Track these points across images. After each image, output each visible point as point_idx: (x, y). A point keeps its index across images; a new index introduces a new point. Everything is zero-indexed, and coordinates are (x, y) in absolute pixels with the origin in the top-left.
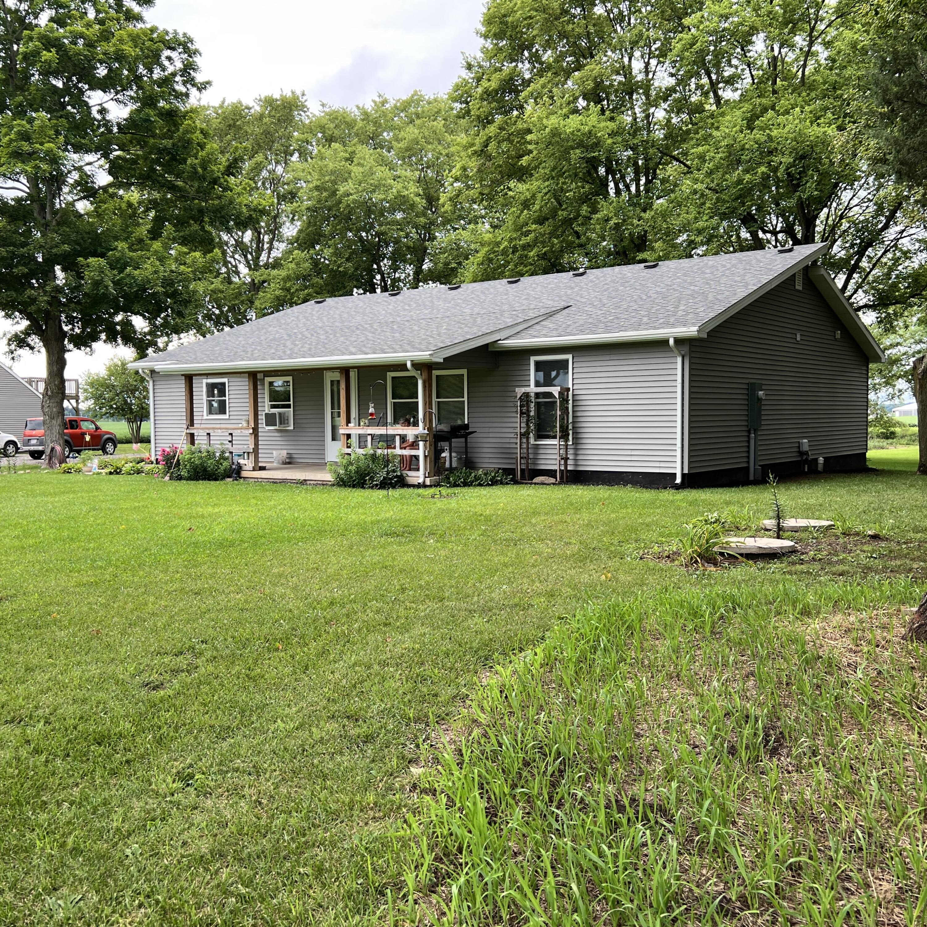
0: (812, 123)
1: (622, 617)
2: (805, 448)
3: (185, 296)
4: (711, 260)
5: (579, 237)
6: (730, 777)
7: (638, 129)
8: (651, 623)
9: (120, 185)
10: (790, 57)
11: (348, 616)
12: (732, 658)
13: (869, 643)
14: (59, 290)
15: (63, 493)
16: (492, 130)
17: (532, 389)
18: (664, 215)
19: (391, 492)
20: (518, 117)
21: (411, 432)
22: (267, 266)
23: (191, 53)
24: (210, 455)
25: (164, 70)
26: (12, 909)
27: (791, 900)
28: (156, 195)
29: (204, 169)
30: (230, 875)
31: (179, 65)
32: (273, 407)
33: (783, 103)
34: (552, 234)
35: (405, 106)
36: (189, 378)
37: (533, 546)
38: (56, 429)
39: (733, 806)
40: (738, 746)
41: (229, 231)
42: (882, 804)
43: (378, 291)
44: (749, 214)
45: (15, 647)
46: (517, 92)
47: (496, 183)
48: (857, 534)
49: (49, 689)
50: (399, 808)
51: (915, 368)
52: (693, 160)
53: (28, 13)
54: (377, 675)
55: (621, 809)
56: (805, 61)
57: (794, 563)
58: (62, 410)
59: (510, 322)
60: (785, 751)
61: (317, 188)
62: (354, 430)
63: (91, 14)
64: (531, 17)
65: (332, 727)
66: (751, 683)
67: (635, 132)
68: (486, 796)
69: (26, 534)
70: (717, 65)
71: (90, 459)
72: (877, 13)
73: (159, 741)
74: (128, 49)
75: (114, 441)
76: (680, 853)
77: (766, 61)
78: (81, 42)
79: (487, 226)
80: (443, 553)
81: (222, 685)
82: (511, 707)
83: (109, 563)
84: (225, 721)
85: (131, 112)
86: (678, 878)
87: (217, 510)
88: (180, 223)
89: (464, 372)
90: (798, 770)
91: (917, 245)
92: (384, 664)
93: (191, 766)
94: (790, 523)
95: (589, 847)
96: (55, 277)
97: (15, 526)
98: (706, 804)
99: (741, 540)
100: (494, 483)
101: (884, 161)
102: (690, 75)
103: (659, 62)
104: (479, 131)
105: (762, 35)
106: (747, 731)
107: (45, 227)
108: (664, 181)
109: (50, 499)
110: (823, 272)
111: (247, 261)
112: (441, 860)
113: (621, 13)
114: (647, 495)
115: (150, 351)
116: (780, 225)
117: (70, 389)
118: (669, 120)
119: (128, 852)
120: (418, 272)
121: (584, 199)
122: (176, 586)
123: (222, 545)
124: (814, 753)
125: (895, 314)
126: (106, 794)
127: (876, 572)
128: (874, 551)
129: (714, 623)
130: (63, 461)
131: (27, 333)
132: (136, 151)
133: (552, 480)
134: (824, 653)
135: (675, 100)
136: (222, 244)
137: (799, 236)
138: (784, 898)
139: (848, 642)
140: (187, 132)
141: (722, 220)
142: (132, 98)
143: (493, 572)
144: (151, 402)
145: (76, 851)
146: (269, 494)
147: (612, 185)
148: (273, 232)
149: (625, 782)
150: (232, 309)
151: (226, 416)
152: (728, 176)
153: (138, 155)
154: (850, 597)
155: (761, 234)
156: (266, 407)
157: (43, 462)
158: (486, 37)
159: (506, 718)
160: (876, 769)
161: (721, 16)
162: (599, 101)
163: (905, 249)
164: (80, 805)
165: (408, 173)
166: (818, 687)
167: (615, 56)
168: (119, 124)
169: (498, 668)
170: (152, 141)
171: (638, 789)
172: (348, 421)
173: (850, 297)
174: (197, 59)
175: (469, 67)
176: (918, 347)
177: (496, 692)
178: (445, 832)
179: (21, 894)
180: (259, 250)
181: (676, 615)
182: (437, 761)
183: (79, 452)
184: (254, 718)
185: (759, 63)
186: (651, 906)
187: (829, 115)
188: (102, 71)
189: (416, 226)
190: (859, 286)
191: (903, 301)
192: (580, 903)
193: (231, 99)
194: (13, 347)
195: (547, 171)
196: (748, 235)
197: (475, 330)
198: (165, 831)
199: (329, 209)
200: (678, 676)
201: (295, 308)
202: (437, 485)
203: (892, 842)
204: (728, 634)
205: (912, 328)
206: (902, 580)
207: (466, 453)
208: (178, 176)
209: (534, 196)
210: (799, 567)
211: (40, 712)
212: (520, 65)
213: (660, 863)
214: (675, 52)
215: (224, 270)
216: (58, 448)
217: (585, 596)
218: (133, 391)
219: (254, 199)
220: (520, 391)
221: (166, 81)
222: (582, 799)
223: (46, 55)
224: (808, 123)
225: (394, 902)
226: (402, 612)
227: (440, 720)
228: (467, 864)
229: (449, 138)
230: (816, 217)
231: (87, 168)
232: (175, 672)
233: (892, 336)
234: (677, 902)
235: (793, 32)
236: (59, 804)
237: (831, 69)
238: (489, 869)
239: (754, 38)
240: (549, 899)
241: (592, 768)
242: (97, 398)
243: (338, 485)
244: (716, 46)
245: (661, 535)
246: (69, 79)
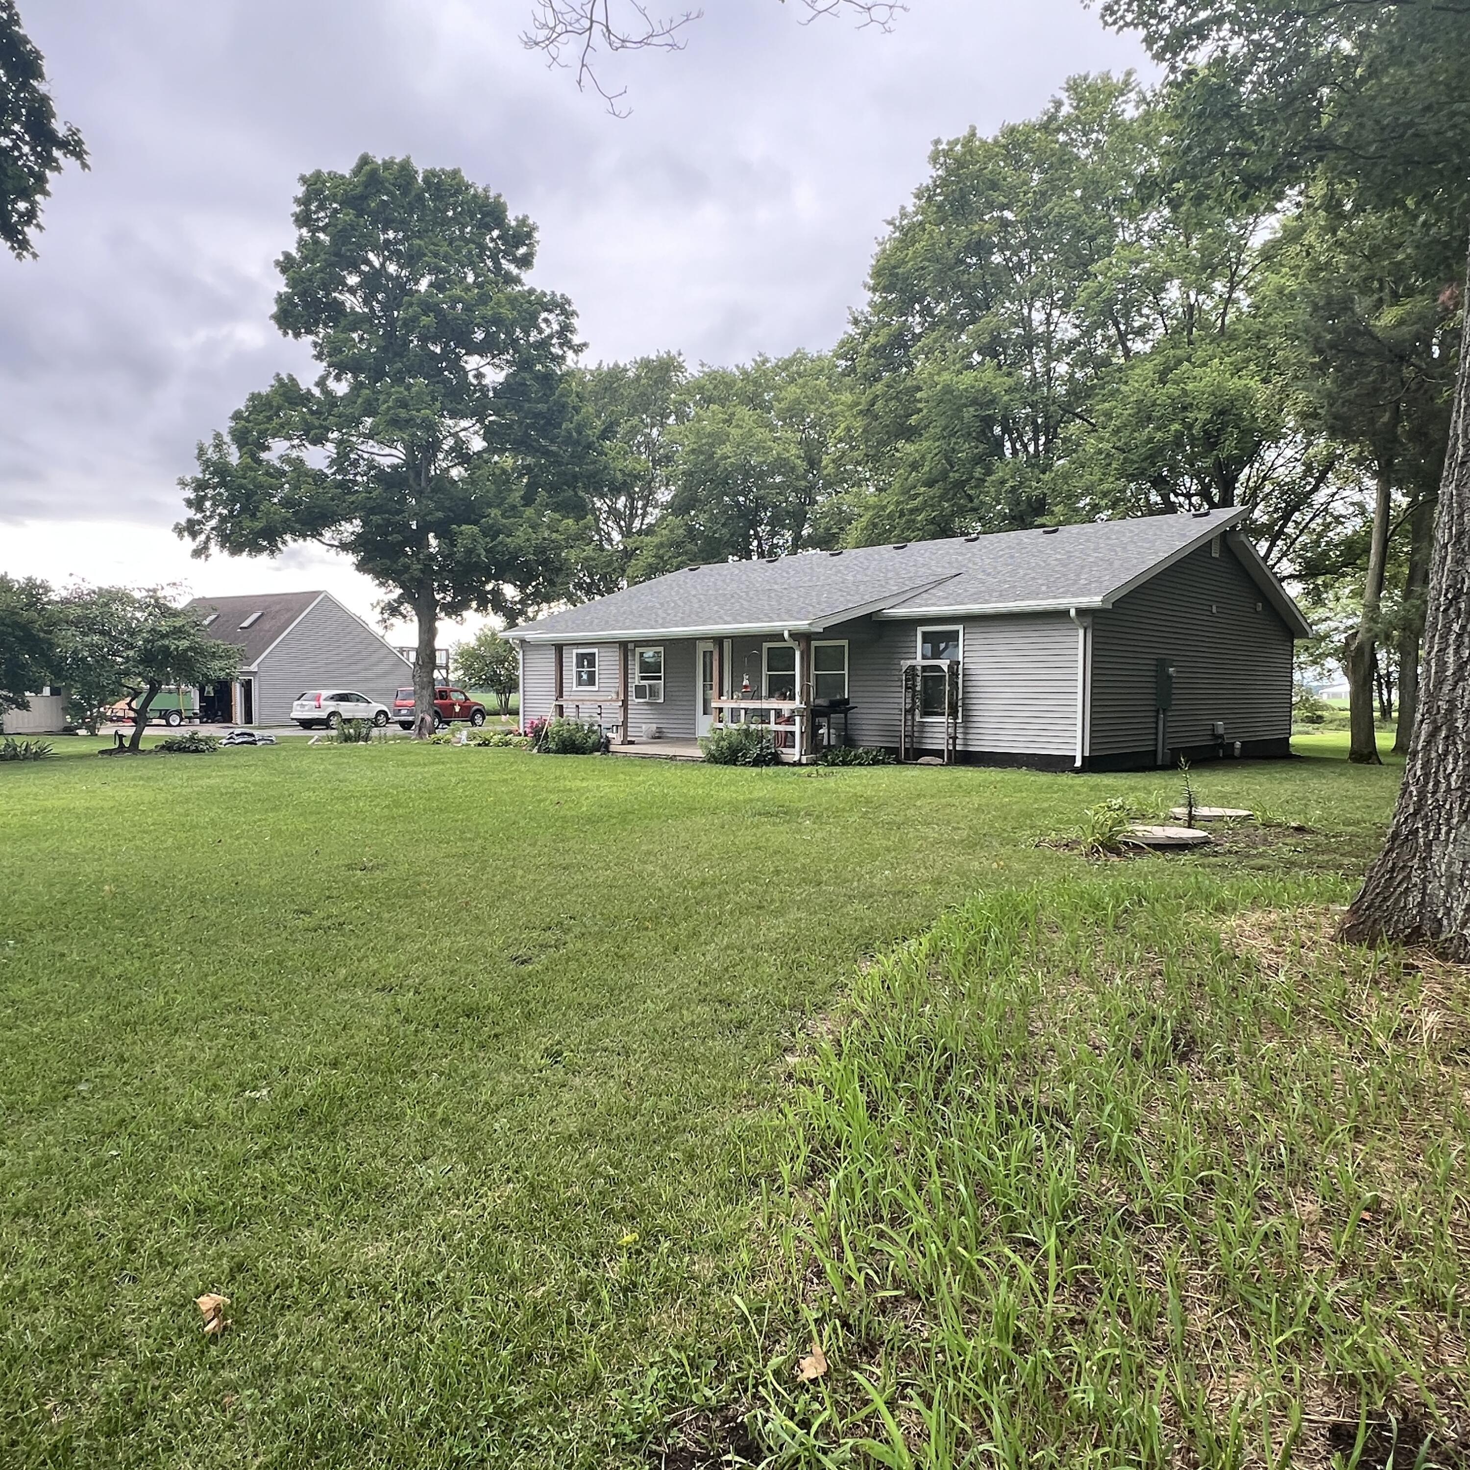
0: (1232, 375)
1: (1015, 907)
2: (1221, 731)
3: (557, 564)
4: (1117, 524)
5: (971, 501)
6: (1134, 1082)
7: (1040, 385)
8: (1047, 915)
9: (495, 451)
10: (1209, 304)
11: (719, 897)
12: (1137, 955)
13: (1293, 943)
14: (432, 557)
15: (433, 763)
16: (879, 387)
17: (919, 661)
18: (1066, 476)
19: (765, 769)
20: (907, 374)
21: (786, 706)
22: (640, 532)
23: (569, 314)
24: (579, 728)
25: (540, 332)
26: (384, 1175)
27: (1201, 1217)
28: (529, 460)
29: (579, 433)
30: (599, 1156)
31: (556, 327)
32: (643, 678)
33: (1200, 354)
34: (942, 498)
35: (786, 365)
36: (559, 648)
37: (918, 830)
38: (426, 699)
39: (1138, 1111)
40: (1143, 1049)
41: (602, 496)
42: (1305, 1118)
43: (755, 558)
44: (1160, 475)
45: (386, 916)
46: (907, 348)
47: (882, 443)
48: (1279, 825)
49: (419, 959)
50: (774, 1096)
51: (1347, 644)
52: (1097, 417)
53: (409, 280)
54: (749, 959)
55: (1013, 1110)
56: (1225, 309)
57: (1207, 855)
58: (432, 681)
59: (895, 589)
60: (1196, 1057)
61: (693, 451)
62: (727, 704)
63: (470, 278)
64: (923, 268)
65: (703, 1010)
66: (1158, 983)
67: (1034, 388)
68: (866, 1090)
69: (397, 804)
70: (1127, 316)
71: (459, 730)
72: (1308, 254)
73: (528, 1016)
74: (506, 312)
75: (482, 712)
76: (1078, 1161)
77: (1181, 310)
78: (460, 306)
79: (872, 489)
80: (819, 835)
81: (590, 962)
82: (892, 996)
83: (478, 835)
84: (594, 998)
85: (508, 376)
86: (1076, 1186)
87: (585, 784)
88: (553, 488)
89: (845, 643)
90: (1211, 1076)
91: (1352, 509)
92: (757, 948)
93: (559, 1043)
94: (1203, 811)
95: (978, 1148)
96: (428, 546)
97: (386, 796)
98: (1108, 1108)
99: (1148, 828)
100: (875, 762)
101: (1315, 416)
102: (1095, 326)
103: (1062, 313)
104: (865, 389)
105: (1176, 282)
106: (1154, 1032)
107: (419, 494)
108: (1065, 440)
109: (419, 769)
110: (1242, 537)
111: (620, 527)
112: (818, 1153)
113: (1021, 260)
114: (1044, 778)
115: (520, 620)
116: (1194, 487)
117: (440, 659)
118: (1072, 375)
119: (497, 1126)
120: (797, 537)
121: (978, 460)
122: (545, 860)
123: (592, 820)
124: (1229, 1061)
125: (1325, 585)
126: (474, 1066)
127: (1301, 867)
128: (1298, 845)
129: (1117, 917)
130: (432, 731)
131: (400, 601)
132: (511, 416)
133: (940, 761)
134: (1241, 952)
135: (1079, 353)
136: (594, 510)
137: (1216, 500)
138: (1194, 1214)
139: (1268, 941)
140: (562, 395)
141: (1130, 482)
142: (508, 361)
143: (874, 857)
144: (520, 672)
145: (445, 1122)
146: (638, 769)
147: (1008, 444)
148: (647, 498)
149: (1017, 1082)
150: (603, 578)
151: (596, 688)
152: (1136, 434)
153: (513, 421)
154: (1271, 893)
155: (1172, 498)
156: (636, 680)
157: (413, 732)
158: (874, 290)
159: (888, 1009)
160: (1302, 1081)
161: (1131, 262)
162: (995, 355)
163: (1336, 513)
164: (449, 1076)
165: (789, 434)
166: (1234, 989)
167: (1014, 308)
168: (494, 389)
169: (881, 957)
170: (527, 405)
171: (1031, 1090)
172: (721, 694)
173: (1273, 566)
174: (574, 321)
175: (856, 322)
176: (1350, 622)
177: (878, 983)
178: (823, 1124)
179: (392, 1161)
180: (633, 516)
181: (1076, 908)
182: (813, 1050)
183: (448, 723)
184: (623, 998)
185: (1173, 312)
186: (1046, 1214)
187: (1252, 366)
188: (479, 335)
189: (796, 490)
190: (1284, 554)
191: (1335, 571)
192: (969, 1204)
193: (608, 363)
194: (386, 616)
195: (938, 430)
196: (1159, 499)
197: (857, 598)
198: (533, 1107)
199: (706, 473)
200: (1076, 972)
201: (668, 575)
202: (814, 763)
203: (1317, 1160)
204: (1133, 928)
205: (1343, 601)
206: (1331, 876)
207: (846, 730)
208: (552, 441)
209: (923, 457)
210: (1213, 860)
211: (410, 981)
212: (910, 319)
213: (1056, 1170)
214: (1078, 302)
215: (596, 537)
216: (428, 719)
217: (974, 885)
218: (502, 662)
219: (629, 464)
220: (906, 664)
221: (544, 344)
222: (970, 1098)
223: (425, 320)
224: (1227, 375)
225: (768, 1193)
226: (776, 895)
227: (819, 1008)
228: (845, 1158)
229: (833, 397)
230: (1236, 479)
231: (462, 434)
232: (544, 946)
233: (1321, 610)
234: (1074, 1212)
235: (1211, 277)
236: (428, 1074)
237: (1254, 317)
238: (869, 1164)
239: (1168, 285)
240: (934, 1200)
241: (981, 1066)
242: (467, 668)
243: (709, 761)
244: (1125, 294)
245: (1059, 821)
246: (447, 344)
